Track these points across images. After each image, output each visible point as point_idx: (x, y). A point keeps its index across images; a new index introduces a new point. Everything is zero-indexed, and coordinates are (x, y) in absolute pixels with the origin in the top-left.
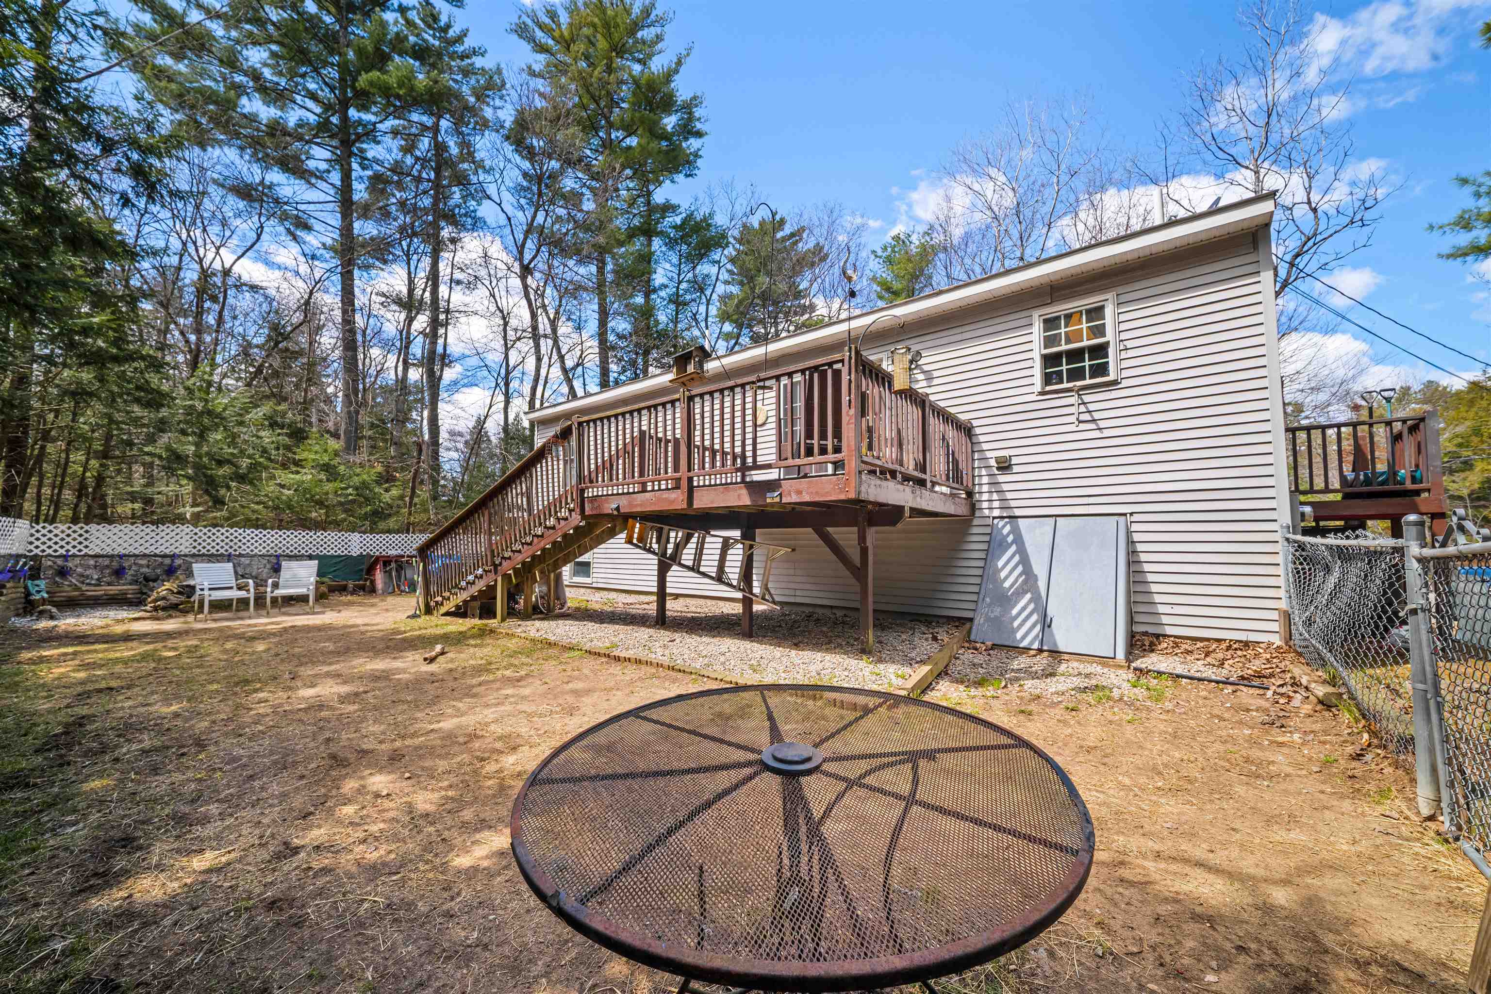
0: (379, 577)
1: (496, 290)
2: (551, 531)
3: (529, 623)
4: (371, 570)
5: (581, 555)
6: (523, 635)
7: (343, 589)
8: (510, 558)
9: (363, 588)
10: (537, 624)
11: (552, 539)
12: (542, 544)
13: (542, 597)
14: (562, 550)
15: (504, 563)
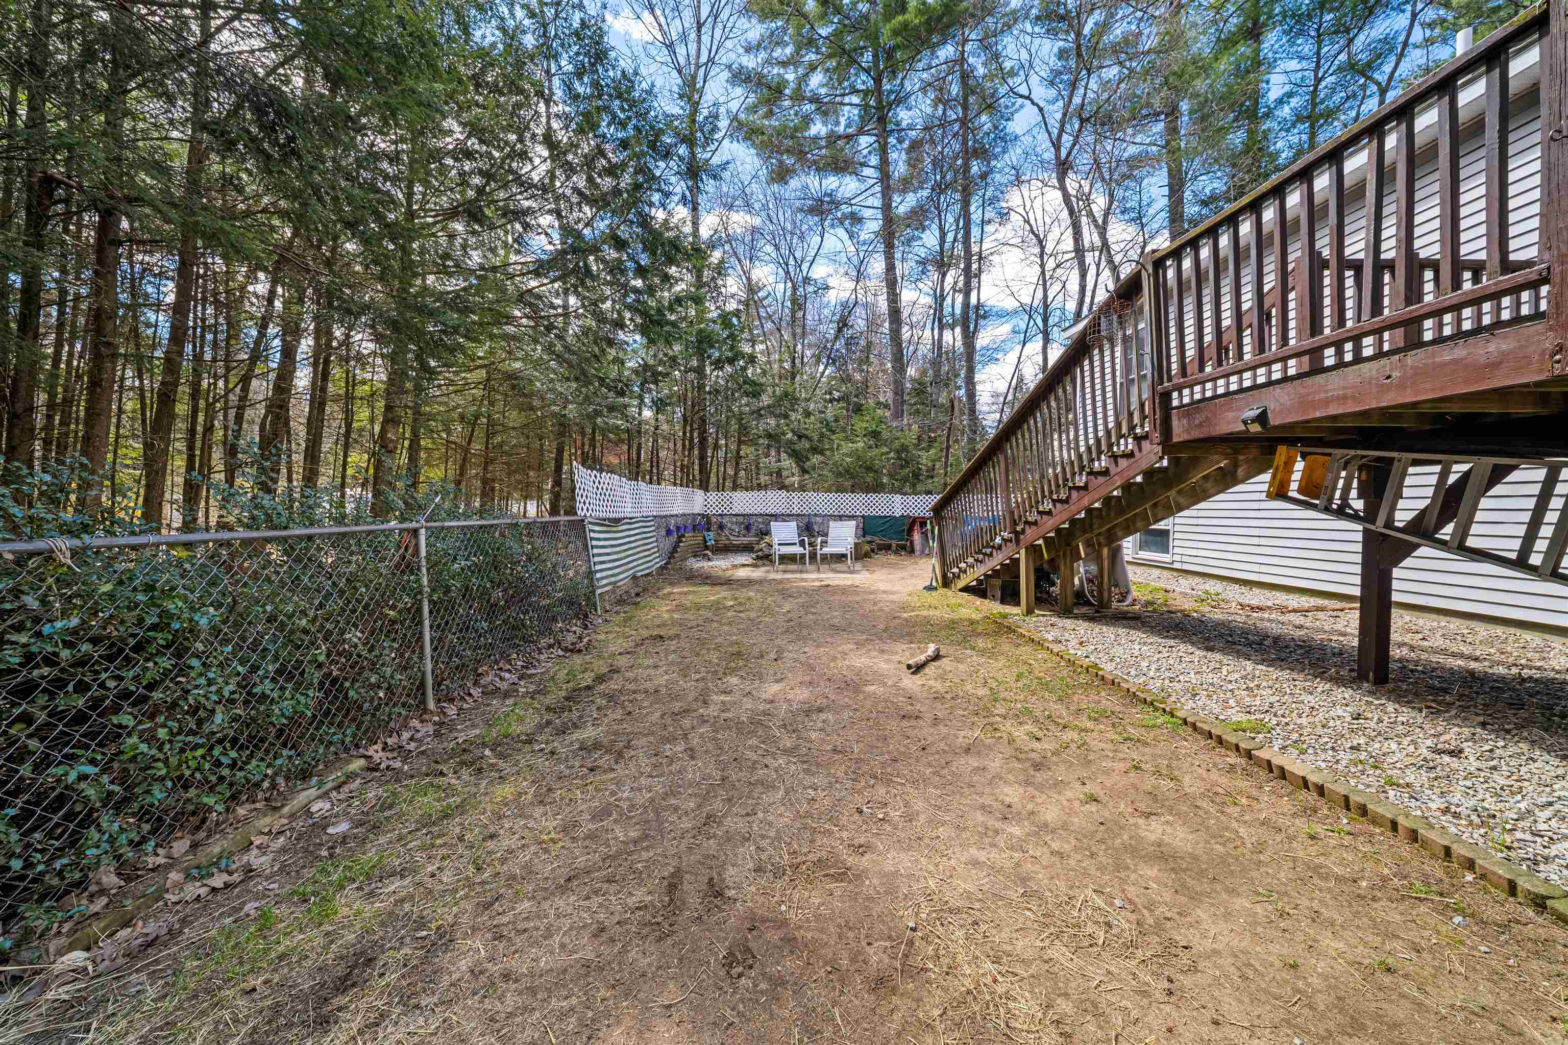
0: (917, 537)
1: (1031, 215)
2: (1101, 479)
3: (1069, 623)
4: (910, 531)
5: (1157, 521)
6: (1056, 648)
7: (887, 548)
8: (1035, 523)
9: (903, 548)
10: (1082, 627)
11: (1104, 492)
12: (1085, 502)
13: (1090, 581)
14: (1121, 511)
15: (1028, 531)
